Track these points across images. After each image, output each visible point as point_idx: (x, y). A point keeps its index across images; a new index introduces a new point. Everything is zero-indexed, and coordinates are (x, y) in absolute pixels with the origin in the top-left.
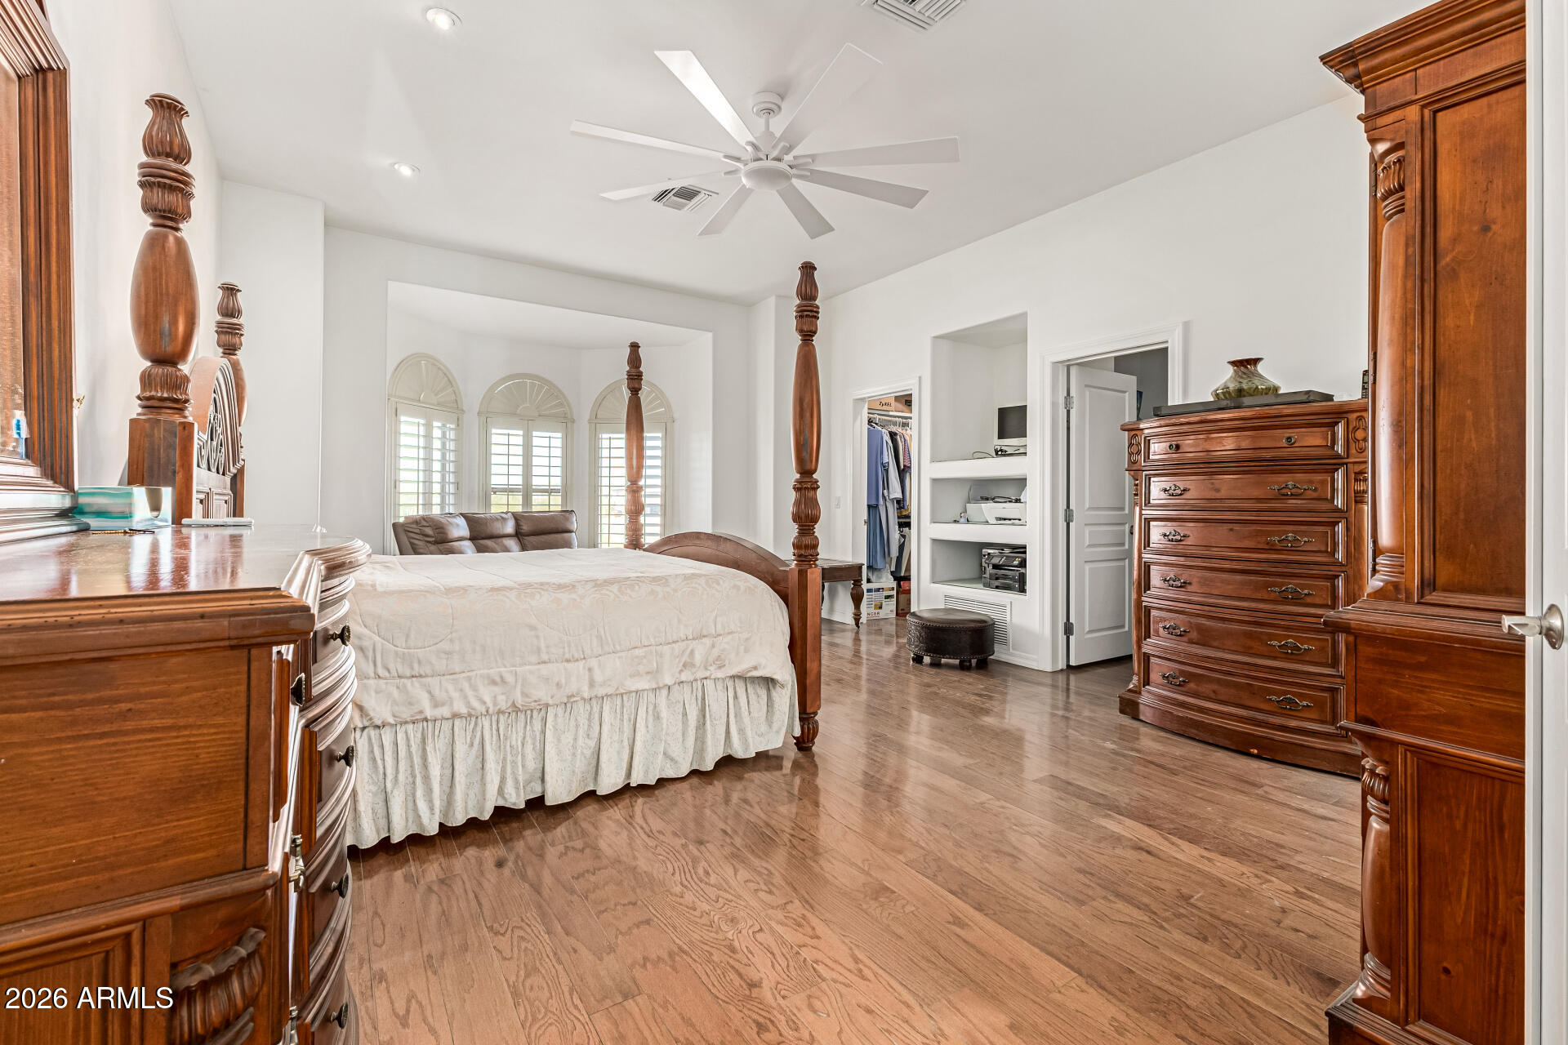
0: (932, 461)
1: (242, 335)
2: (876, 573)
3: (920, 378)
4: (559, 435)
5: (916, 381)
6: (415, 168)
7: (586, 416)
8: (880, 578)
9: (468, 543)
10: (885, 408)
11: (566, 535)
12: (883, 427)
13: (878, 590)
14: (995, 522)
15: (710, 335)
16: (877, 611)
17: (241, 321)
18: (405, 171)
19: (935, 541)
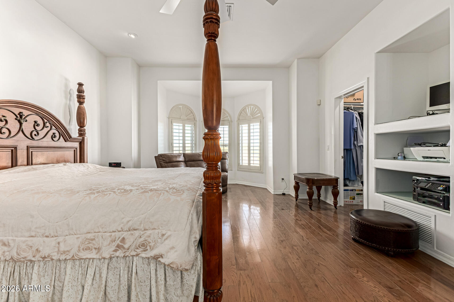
0: (376, 123)
1: (85, 99)
2: (351, 182)
3: (368, 78)
4: (227, 126)
5: (366, 81)
6: (135, 35)
7: (236, 119)
8: (354, 184)
9: (183, 163)
10: (357, 101)
11: (225, 160)
12: (355, 110)
13: (352, 190)
14: (422, 159)
15: (271, 82)
16: (351, 200)
17: (84, 94)
18: (133, 36)
19: (377, 169)
